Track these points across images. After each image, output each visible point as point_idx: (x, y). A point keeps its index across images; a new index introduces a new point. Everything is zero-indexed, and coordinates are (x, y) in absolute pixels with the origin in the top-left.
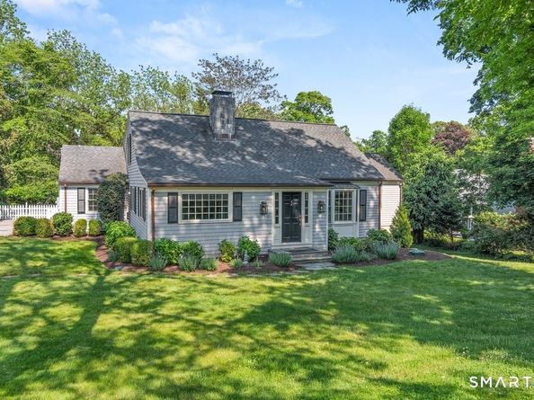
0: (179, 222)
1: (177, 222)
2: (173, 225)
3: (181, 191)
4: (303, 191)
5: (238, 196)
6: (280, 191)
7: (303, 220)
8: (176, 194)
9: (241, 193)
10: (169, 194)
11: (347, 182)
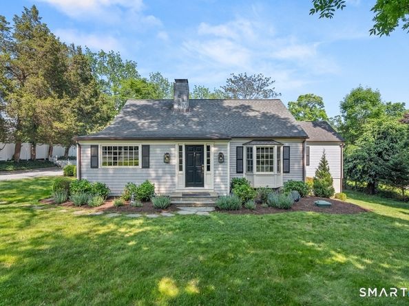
0: (99, 167)
1: (97, 167)
2: (95, 169)
3: (101, 144)
4: (205, 144)
5: (146, 149)
6: (183, 144)
7: (205, 168)
8: (97, 146)
9: (149, 146)
10: (92, 146)
11: (270, 139)
